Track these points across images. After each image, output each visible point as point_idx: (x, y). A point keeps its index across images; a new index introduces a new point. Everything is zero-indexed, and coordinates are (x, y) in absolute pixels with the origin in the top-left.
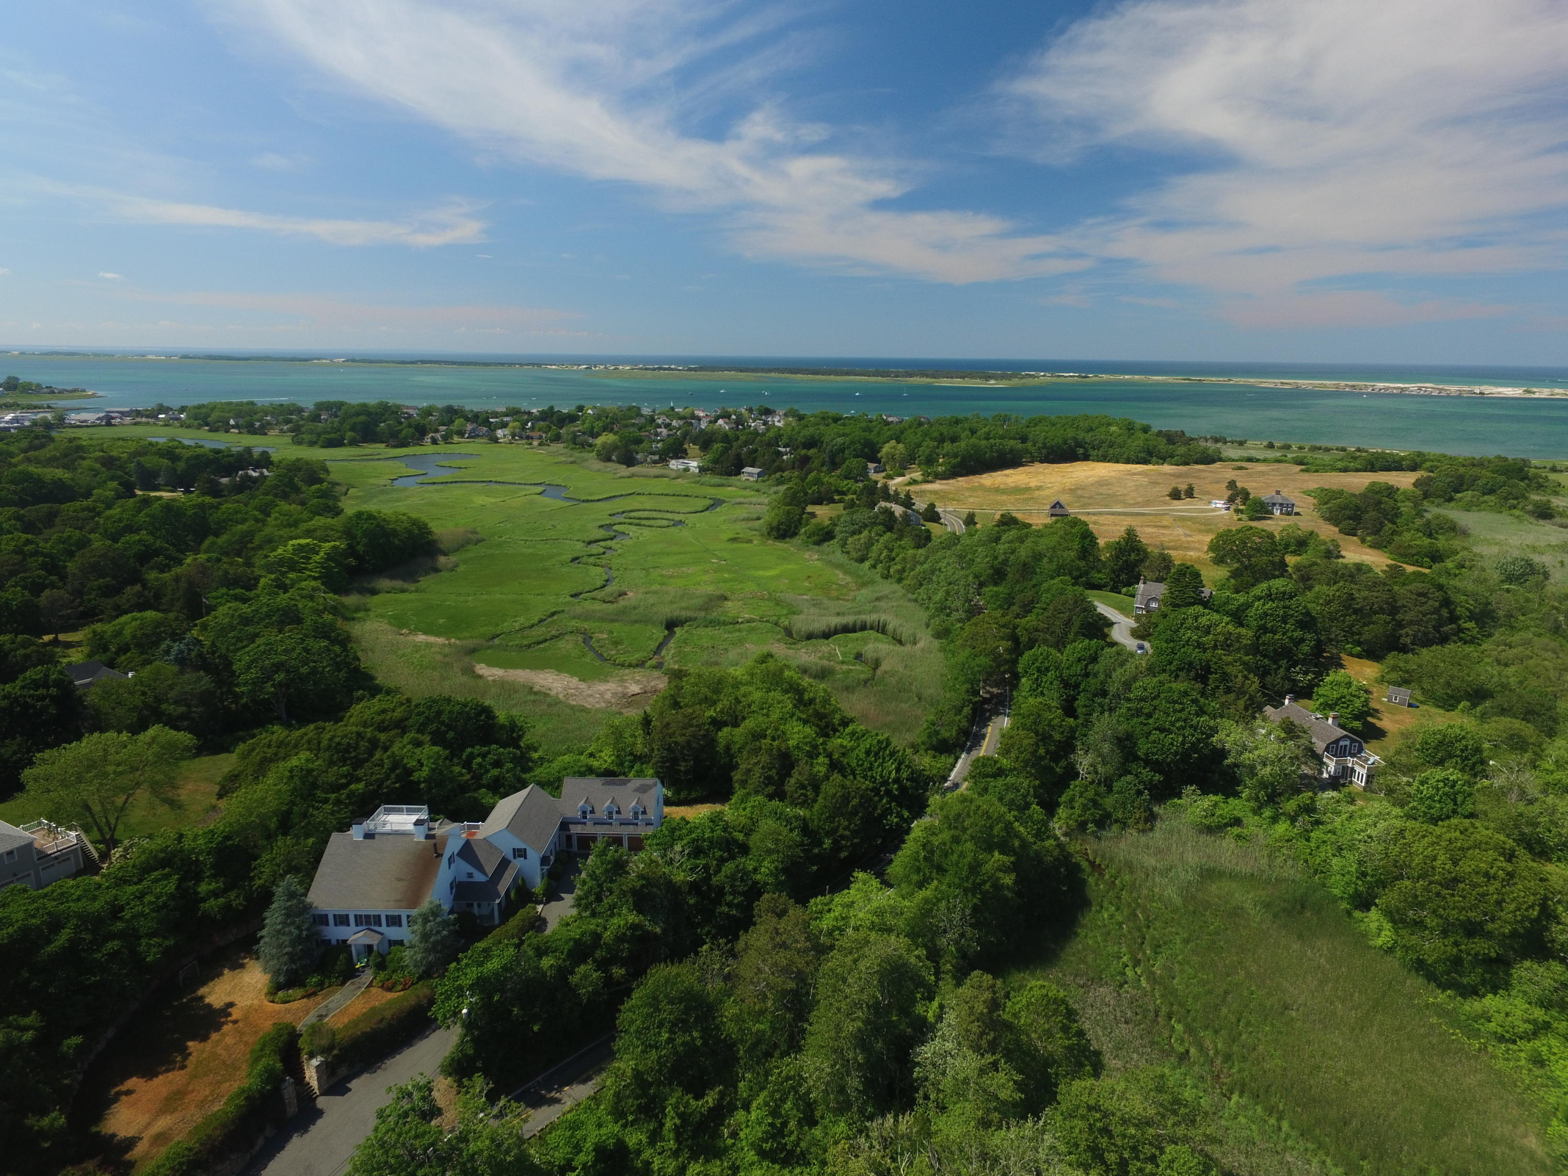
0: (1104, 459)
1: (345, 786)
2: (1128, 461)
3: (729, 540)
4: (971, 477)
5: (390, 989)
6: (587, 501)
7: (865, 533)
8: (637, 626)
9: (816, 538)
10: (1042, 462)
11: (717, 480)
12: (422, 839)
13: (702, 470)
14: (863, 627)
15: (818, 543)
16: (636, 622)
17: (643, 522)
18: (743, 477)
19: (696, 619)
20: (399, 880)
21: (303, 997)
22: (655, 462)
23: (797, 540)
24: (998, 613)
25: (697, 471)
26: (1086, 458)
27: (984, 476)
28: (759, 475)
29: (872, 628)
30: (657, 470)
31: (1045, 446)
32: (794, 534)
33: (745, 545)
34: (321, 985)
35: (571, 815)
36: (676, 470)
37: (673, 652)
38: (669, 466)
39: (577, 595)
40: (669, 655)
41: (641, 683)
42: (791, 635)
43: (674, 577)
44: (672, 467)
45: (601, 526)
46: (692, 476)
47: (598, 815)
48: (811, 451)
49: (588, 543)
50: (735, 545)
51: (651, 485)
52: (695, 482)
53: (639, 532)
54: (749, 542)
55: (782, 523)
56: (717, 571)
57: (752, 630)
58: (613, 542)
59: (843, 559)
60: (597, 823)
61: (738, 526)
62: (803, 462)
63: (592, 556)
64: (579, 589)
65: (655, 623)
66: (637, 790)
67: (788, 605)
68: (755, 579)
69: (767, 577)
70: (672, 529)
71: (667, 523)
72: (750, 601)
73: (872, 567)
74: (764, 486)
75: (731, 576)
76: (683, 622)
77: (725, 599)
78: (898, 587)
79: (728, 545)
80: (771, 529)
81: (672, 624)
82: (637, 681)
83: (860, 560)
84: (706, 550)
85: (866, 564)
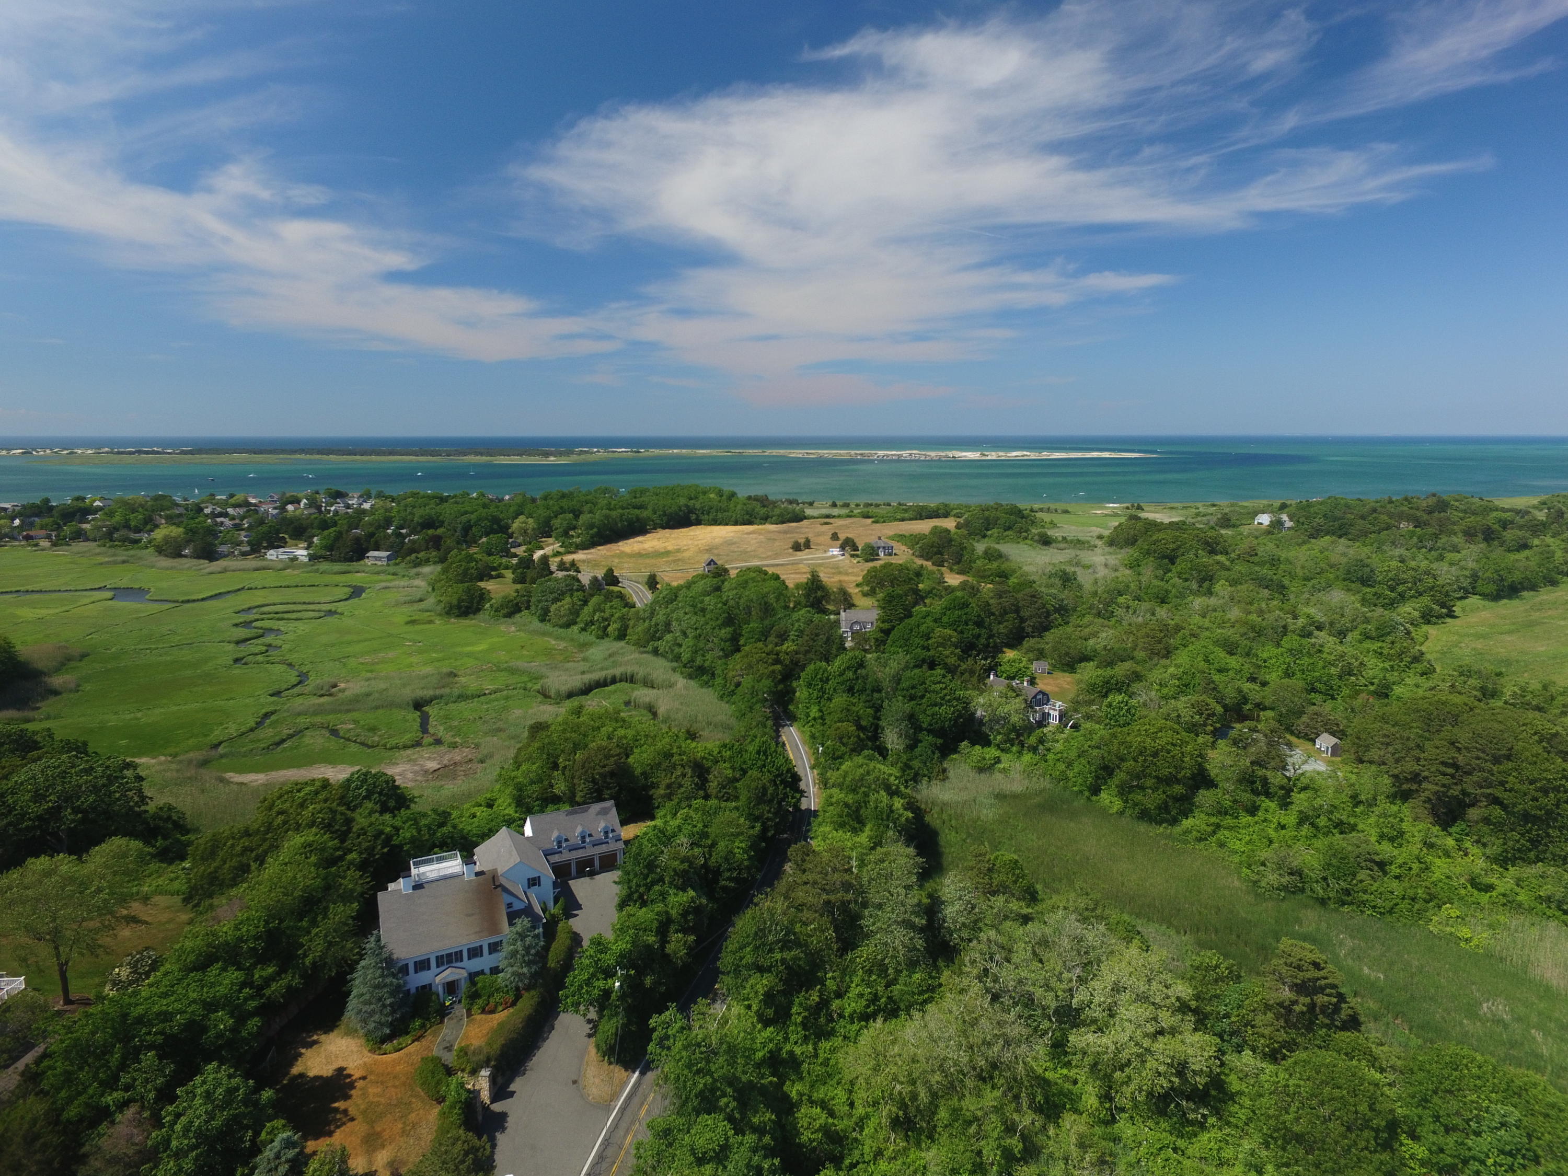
0: (715, 522)
1: (341, 858)
2: (736, 523)
3: (408, 623)
4: (609, 546)
5: (492, 1012)
6: (188, 601)
7: (568, 599)
8: (381, 711)
9: (506, 611)
10: (664, 528)
11: (338, 567)
12: (473, 877)
13: (312, 558)
14: (614, 681)
15: (509, 615)
16: (377, 708)
17: (286, 616)
18: (369, 562)
19: (442, 696)
20: (468, 915)
21: (413, 1042)
22: (244, 554)
23: (481, 615)
24: (760, 645)
25: (306, 560)
26: (698, 523)
27: (620, 544)
28: (389, 558)
29: (621, 681)
30: (251, 562)
31: (665, 514)
32: (478, 610)
33: (428, 626)
34: (423, 1026)
35: (548, 846)
36: (281, 560)
37: (442, 728)
38: (268, 557)
39: (277, 694)
40: (441, 731)
41: (434, 759)
42: (550, 697)
43: (377, 663)
44: (274, 558)
45: (236, 625)
46: (305, 564)
47: (572, 841)
48: (440, 531)
49: (238, 643)
50: (418, 627)
51: (258, 578)
52: (317, 571)
53: (292, 625)
54: (431, 622)
55: (463, 601)
56: (421, 652)
57: (507, 698)
58: (268, 639)
59: (547, 627)
60: (572, 849)
61: (406, 609)
62: (436, 542)
63: (256, 654)
64: (275, 688)
65: (399, 706)
66: (598, 814)
67: (524, 672)
68: (469, 655)
69: (480, 652)
70: (329, 619)
71: (316, 614)
72: (482, 674)
73: (584, 630)
74: (400, 569)
75: (441, 655)
76: (429, 701)
77: (455, 676)
78: (622, 643)
79: (410, 628)
80: (451, 607)
81: (418, 705)
82: (429, 758)
83: (568, 625)
84: (390, 635)
85: (575, 628)
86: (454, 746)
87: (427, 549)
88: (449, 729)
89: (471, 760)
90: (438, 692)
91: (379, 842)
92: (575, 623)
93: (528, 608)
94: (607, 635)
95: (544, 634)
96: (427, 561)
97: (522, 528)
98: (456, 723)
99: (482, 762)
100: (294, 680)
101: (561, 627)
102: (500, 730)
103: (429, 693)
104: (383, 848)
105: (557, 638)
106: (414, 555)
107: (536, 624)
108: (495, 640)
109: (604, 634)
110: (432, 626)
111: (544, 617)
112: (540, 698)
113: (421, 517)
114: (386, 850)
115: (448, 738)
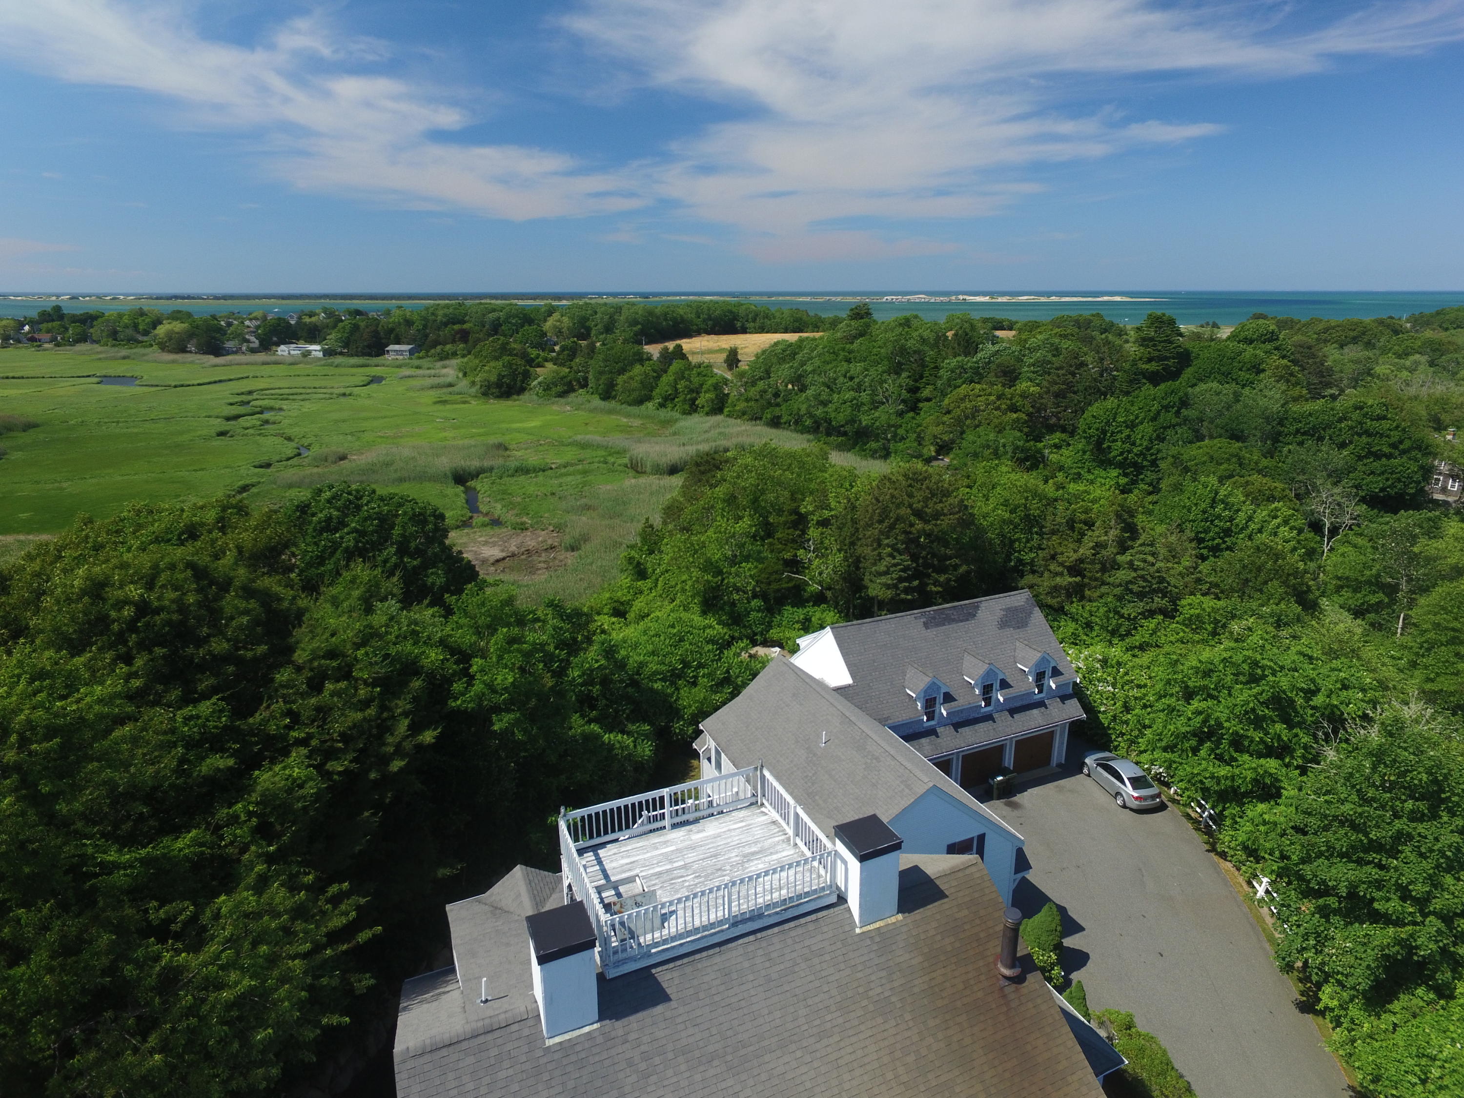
3: (436, 403)
6: (182, 386)
7: (638, 370)
9: (560, 389)
10: (709, 333)
11: (356, 361)
13: (327, 352)
15: (562, 394)
17: (292, 397)
18: (389, 357)
19: (491, 469)
22: (253, 351)
23: (525, 396)
25: (320, 354)
28: (411, 352)
30: (261, 357)
31: (710, 318)
32: (521, 390)
33: (463, 406)
35: (902, 716)
36: (293, 356)
37: (499, 506)
38: (279, 353)
39: (268, 465)
40: (498, 510)
41: (494, 544)
42: (645, 473)
43: (401, 437)
44: (286, 353)
45: (231, 404)
46: (319, 359)
47: (963, 701)
48: (465, 326)
49: (228, 419)
50: (448, 407)
51: (267, 370)
52: (331, 365)
53: (296, 405)
54: (465, 402)
55: (504, 376)
56: (455, 428)
57: (585, 472)
58: (266, 416)
59: (612, 404)
60: (959, 723)
61: (432, 393)
62: (464, 336)
63: (247, 428)
64: (264, 459)
65: (434, 478)
66: (1004, 624)
67: (599, 446)
68: (518, 431)
69: (535, 427)
70: (342, 399)
71: (327, 396)
72: (541, 448)
73: (662, 405)
74: (424, 362)
75: (482, 430)
76: (476, 474)
77: (506, 449)
78: (719, 418)
79: (440, 407)
80: (489, 387)
81: (461, 478)
82: (486, 543)
83: (640, 402)
84: (416, 413)
85: (650, 405)
86: (522, 528)
87: (453, 342)
88: (511, 506)
89: (552, 548)
90: (487, 464)
91: (402, 705)
92: (649, 398)
93: (584, 385)
94: (695, 411)
95: (610, 412)
96: (454, 354)
97: (555, 327)
98: (519, 499)
99: (573, 549)
100: (290, 452)
101: (630, 405)
102: (588, 508)
103: (475, 464)
104: (416, 728)
105: (628, 416)
106: (439, 348)
107: (597, 402)
108: (549, 417)
109: (692, 408)
110: (466, 406)
111: (607, 394)
112: (632, 473)
113: (445, 315)
114: (428, 737)
115: (510, 517)
